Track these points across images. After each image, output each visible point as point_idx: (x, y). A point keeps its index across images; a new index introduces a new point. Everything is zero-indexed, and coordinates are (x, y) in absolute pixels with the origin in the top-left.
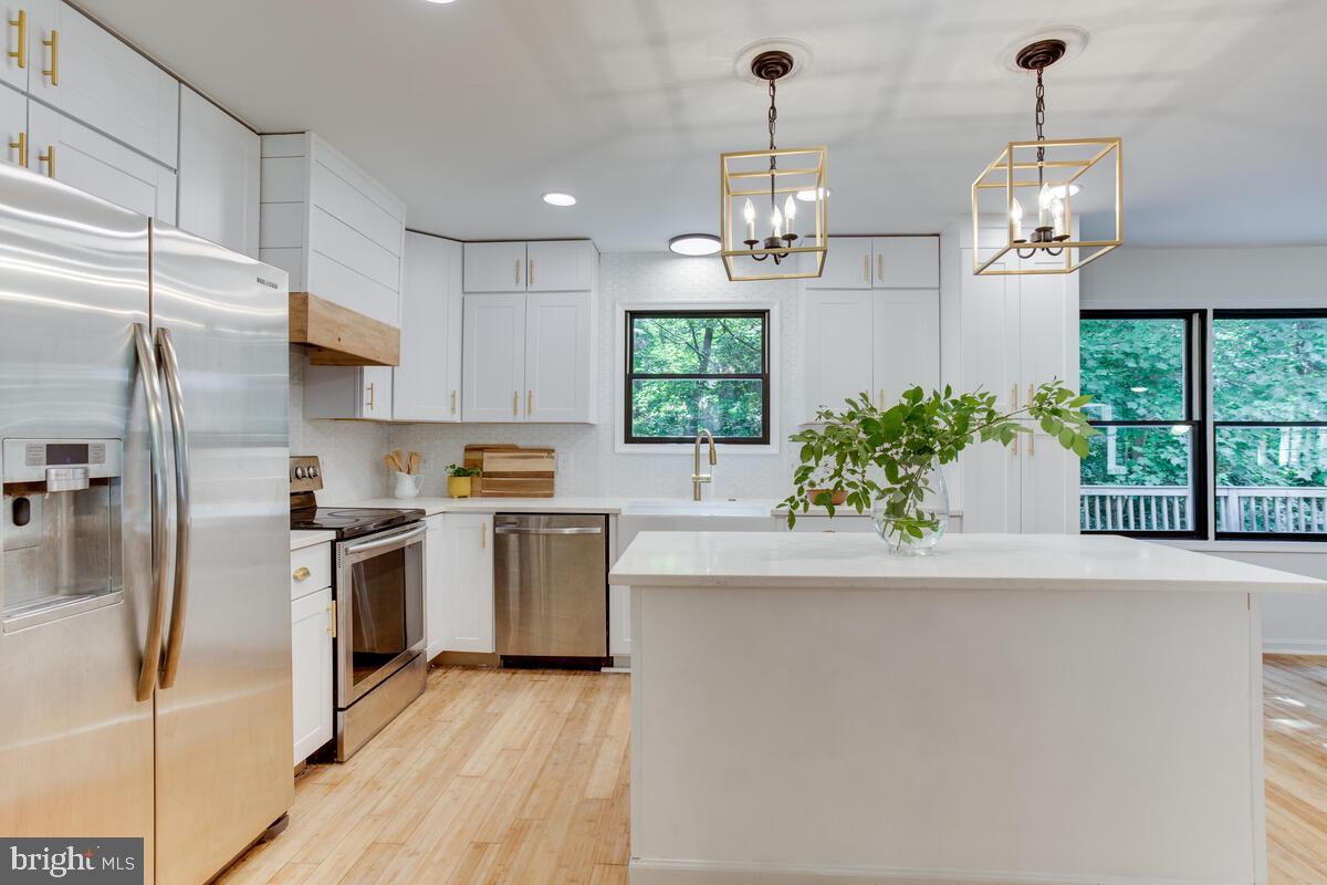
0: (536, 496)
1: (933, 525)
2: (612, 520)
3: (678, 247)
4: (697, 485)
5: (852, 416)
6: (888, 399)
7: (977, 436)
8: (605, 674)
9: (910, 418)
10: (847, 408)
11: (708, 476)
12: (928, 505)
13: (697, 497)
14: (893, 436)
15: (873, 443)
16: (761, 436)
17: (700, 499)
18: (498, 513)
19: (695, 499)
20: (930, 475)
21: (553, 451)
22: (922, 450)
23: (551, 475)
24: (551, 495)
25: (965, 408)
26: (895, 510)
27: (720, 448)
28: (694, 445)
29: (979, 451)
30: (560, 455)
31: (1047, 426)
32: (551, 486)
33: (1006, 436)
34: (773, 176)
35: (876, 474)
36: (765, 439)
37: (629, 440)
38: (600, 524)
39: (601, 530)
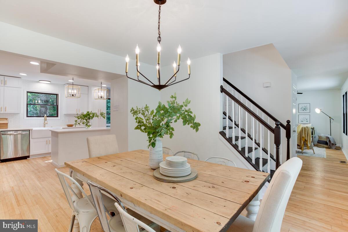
0: (3, 127)
1: (91, 126)
4: (44, 125)
5: (82, 115)
6: (85, 113)
7: (95, 117)
8: (28, 159)
9: (88, 115)
10: (81, 114)
11: (47, 122)
12: (90, 124)
14: (86, 117)
15: (85, 117)
19: (44, 127)
20: (90, 121)
21: (7, 119)
22: (89, 118)
23: (7, 124)
24: (7, 128)
25: (94, 114)
26: (87, 125)
29: (95, 118)
30: (9, 120)
31: (102, 116)
32: (7, 126)
33: (98, 117)
35: (85, 121)
36: (57, 116)
37: (27, 116)
38: (28, 132)
39: (28, 133)
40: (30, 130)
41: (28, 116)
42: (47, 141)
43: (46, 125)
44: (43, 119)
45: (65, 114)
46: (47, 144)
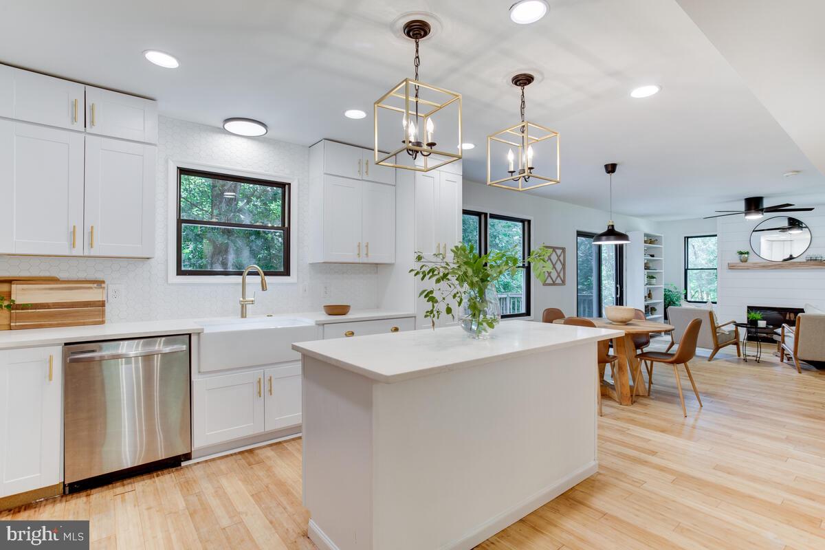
0: (84, 324)
2: (194, 338)
3: (230, 126)
4: (243, 307)
8: (187, 467)
11: (253, 299)
13: (243, 315)
16: (283, 270)
17: (246, 317)
18: (66, 344)
19: (242, 317)
21: (103, 282)
23: (102, 304)
24: (103, 322)
27: (268, 279)
28: (241, 277)
30: (111, 286)
32: (103, 313)
34: (417, 102)
36: (287, 272)
37: (180, 272)
38: (183, 343)
39: (185, 347)
40: (190, 335)
41: (183, 269)
42: (259, 382)
43: (249, 307)
44: (238, 284)
45: (313, 265)
46: (260, 393)
